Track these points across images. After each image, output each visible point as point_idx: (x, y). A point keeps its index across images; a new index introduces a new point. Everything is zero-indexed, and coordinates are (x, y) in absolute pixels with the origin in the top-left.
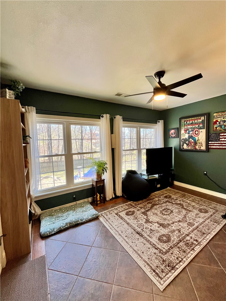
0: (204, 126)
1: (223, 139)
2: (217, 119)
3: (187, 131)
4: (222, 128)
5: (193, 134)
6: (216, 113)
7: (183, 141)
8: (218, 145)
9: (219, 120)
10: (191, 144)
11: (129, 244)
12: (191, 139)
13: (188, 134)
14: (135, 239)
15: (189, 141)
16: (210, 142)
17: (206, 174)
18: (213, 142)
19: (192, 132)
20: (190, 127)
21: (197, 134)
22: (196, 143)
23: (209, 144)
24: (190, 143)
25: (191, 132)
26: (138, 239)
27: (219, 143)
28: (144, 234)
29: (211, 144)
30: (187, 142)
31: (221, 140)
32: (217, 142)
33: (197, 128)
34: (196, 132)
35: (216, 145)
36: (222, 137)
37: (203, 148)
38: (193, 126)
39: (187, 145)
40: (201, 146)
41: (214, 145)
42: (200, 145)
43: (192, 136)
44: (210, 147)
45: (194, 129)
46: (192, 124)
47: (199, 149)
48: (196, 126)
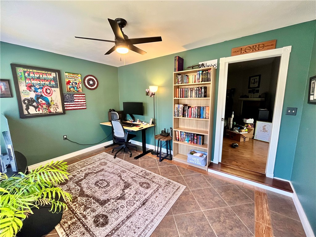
0: (56, 84)
1: (77, 100)
2: (69, 80)
3: (33, 88)
4: (75, 89)
5: (43, 92)
6: (68, 73)
7: (26, 102)
8: (73, 105)
9: (71, 81)
10: (42, 106)
11: (162, 208)
12: (40, 100)
13: (34, 91)
14: (153, 205)
15: (38, 102)
16: (65, 104)
17: (66, 139)
18: (69, 103)
19: (41, 90)
20: (36, 82)
21: (49, 93)
22: (49, 105)
23: (65, 106)
24: (40, 105)
25: (39, 90)
26: (152, 202)
27: (74, 104)
28: (143, 198)
29: (66, 106)
30: (35, 104)
31: (75, 101)
32: (72, 103)
33: (48, 86)
34: (47, 90)
35: (71, 105)
36: (76, 98)
37: (60, 110)
38: (42, 82)
39: (36, 108)
40: (57, 109)
41: (70, 106)
42: (55, 106)
43: (42, 96)
44: (66, 108)
45: (43, 86)
46: (39, 78)
47: (54, 111)
48: (46, 83)
